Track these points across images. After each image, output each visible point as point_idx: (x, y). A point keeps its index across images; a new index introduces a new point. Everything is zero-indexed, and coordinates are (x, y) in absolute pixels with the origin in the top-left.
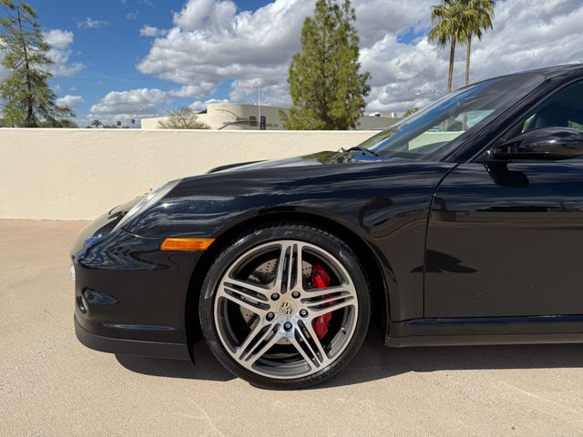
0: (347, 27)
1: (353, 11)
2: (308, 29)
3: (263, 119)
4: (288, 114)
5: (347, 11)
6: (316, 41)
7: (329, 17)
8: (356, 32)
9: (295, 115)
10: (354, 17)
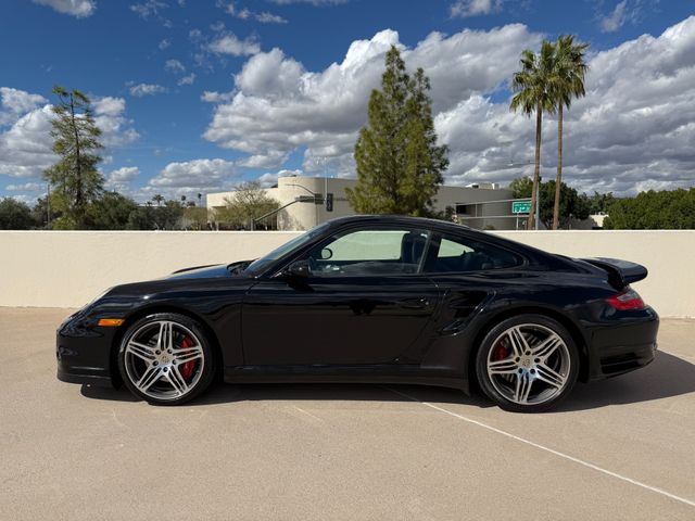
0: (421, 97)
1: (427, 79)
2: (376, 102)
3: (330, 196)
4: (355, 192)
5: (420, 80)
6: (383, 115)
7: (397, 88)
8: (431, 102)
9: (362, 193)
10: (428, 87)
